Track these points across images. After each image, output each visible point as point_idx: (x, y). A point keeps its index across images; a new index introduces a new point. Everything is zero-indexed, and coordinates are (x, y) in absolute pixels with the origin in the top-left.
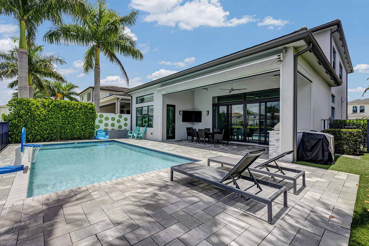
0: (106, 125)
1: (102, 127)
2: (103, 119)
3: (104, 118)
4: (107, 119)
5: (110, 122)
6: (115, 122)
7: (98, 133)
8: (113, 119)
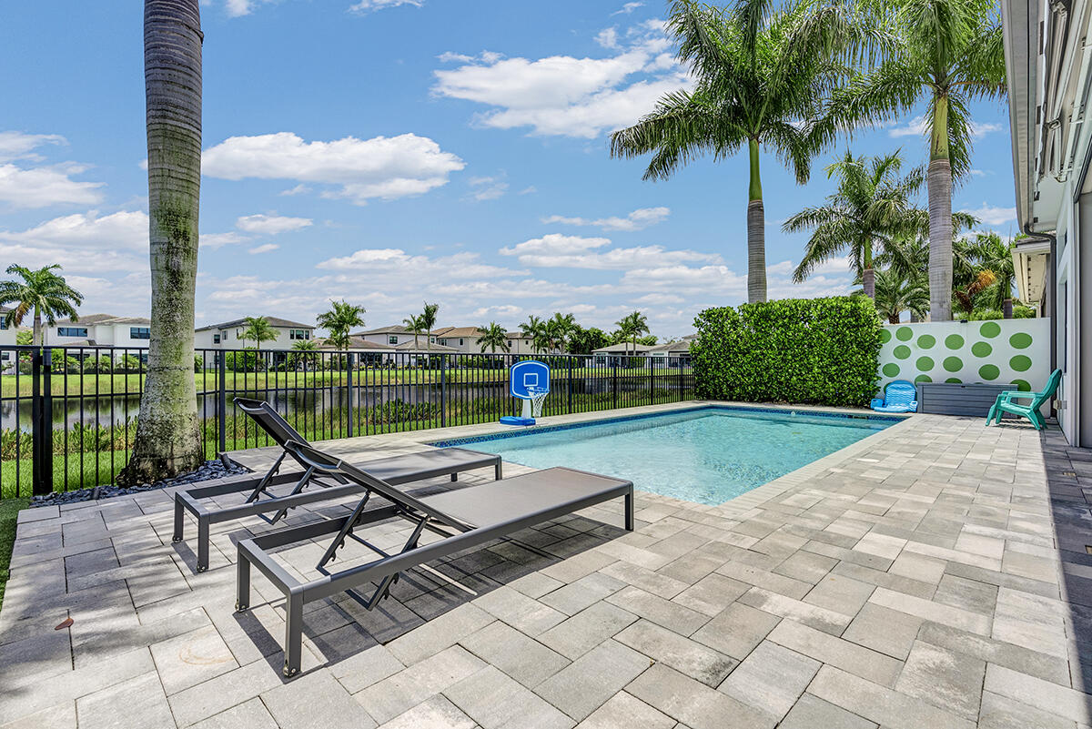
0: (925, 363)
1: (909, 370)
2: (911, 343)
3: (914, 339)
4: (927, 342)
5: (940, 353)
6: (964, 354)
7: (890, 391)
8: (955, 342)
